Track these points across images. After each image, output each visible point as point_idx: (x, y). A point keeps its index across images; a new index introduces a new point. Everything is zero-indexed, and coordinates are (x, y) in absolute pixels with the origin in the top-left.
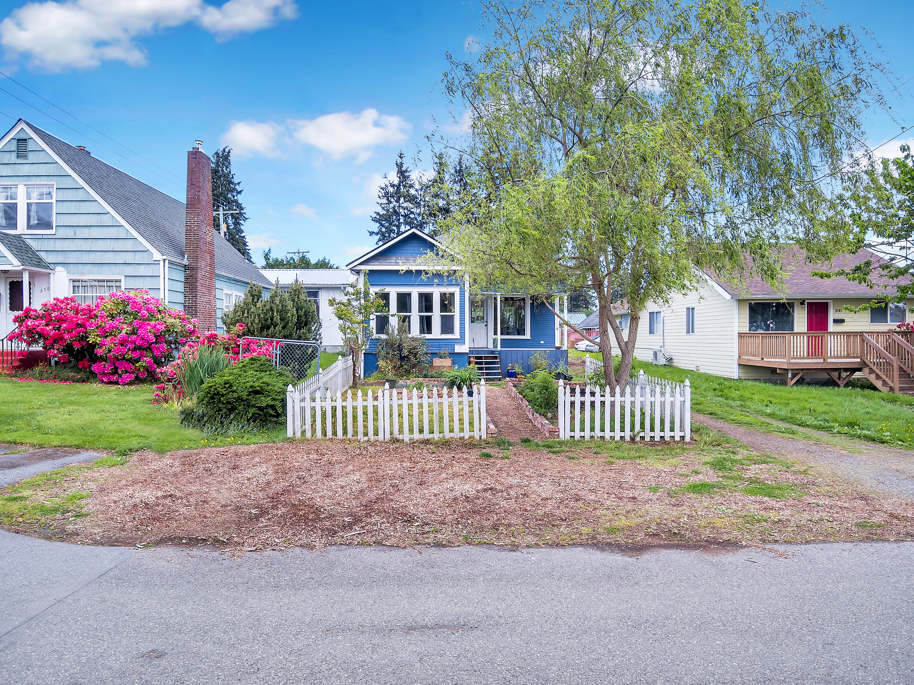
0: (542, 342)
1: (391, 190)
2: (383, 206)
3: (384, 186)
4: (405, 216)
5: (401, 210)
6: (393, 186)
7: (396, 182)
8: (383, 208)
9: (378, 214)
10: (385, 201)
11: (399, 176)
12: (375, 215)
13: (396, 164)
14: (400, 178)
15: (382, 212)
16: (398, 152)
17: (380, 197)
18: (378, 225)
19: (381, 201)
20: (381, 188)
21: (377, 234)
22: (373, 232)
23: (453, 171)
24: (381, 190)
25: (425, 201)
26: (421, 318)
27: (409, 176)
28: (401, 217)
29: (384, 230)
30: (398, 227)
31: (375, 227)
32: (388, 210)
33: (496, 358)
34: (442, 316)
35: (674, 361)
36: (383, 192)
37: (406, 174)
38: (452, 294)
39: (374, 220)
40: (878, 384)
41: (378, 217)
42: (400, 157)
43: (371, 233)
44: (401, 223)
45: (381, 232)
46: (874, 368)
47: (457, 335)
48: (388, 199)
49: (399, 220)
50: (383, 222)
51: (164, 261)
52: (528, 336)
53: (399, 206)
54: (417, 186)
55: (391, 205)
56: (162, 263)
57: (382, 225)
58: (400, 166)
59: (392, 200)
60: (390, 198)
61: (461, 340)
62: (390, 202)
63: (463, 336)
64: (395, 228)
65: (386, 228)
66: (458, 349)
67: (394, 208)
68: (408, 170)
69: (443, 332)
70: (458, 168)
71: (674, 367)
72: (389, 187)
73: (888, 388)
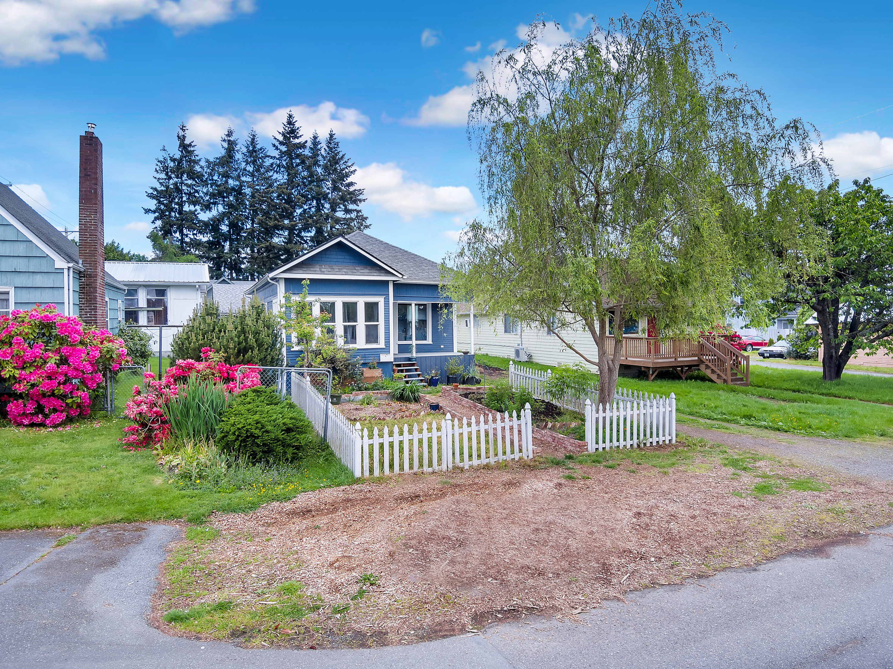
0: (442, 347)
1: (172, 164)
2: (161, 181)
3: (163, 160)
4: (190, 194)
5: (184, 188)
6: (173, 160)
7: (178, 155)
8: (161, 183)
9: (155, 189)
10: (163, 176)
11: (181, 149)
12: (151, 191)
13: (178, 136)
14: (182, 152)
15: (160, 188)
16: (180, 124)
17: (156, 171)
18: (155, 202)
19: (158, 176)
20: (159, 161)
21: (154, 212)
22: (150, 210)
23: (245, 150)
24: (159, 164)
25: (212, 180)
26: (346, 328)
27: (194, 151)
28: (184, 195)
29: (162, 207)
30: (181, 205)
31: (152, 204)
32: (167, 187)
33: (413, 365)
34: (366, 325)
35: (533, 357)
36: (161, 166)
37: (189, 149)
38: (376, 304)
39: (151, 196)
40: (714, 377)
41: (155, 193)
42: (182, 129)
43: (147, 211)
44: (185, 201)
45: (160, 209)
46: (710, 365)
47: (381, 344)
48: (167, 174)
49: (182, 197)
50: (162, 199)
51: (68, 269)
52: (429, 341)
53: (182, 183)
54: (203, 163)
55: (171, 181)
56: (66, 272)
57: (160, 202)
58: (182, 139)
59: (173, 176)
60: (170, 173)
61: (387, 350)
62: (170, 178)
63: (388, 345)
64: (177, 207)
65: (165, 205)
66: (384, 358)
67: (176, 184)
68: (193, 144)
69: (368, 341)
70: (251, 148)
71: (532, 363)
72: (169, 161)
73: (722, 381)
